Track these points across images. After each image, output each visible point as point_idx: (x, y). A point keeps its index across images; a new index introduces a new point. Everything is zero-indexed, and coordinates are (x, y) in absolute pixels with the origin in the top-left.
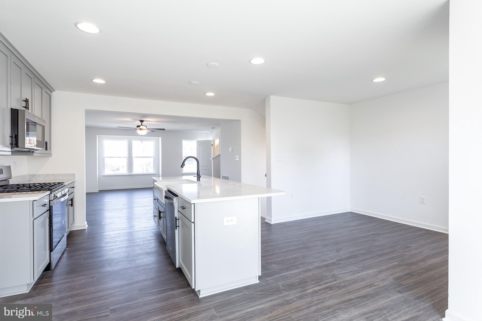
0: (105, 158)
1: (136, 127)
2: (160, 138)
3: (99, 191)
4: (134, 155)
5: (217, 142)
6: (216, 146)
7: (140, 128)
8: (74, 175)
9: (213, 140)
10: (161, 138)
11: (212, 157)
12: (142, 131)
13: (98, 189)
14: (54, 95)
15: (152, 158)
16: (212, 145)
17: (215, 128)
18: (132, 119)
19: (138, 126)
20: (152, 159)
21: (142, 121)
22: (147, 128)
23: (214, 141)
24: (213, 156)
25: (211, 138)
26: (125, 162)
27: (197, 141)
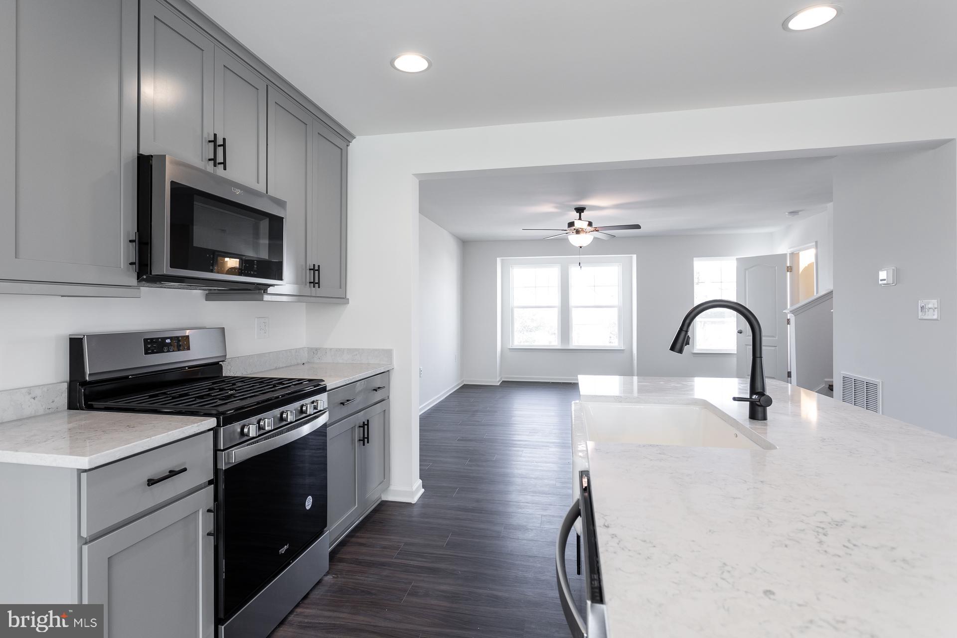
0: (515, 309)
1: (566, 227)
2: (635, 257)
3: (503, 381)
4: (573, 301)
5: (807, 258)
6: (801, 270)
7: (574, 227)
8: (388, 353)
9: (792, 254)
10: (635, 255)
11: (789, 307)
12: (582, 235)
13: (501, 378)
14: (356, 148)
15: (616, 309)
16: (790, 269)
17: (800, 213)
18: (556, 207)
19: (571, 224)
20: (615, 311)
21: (580, 210)
22: (594, 225)
23: (794, 256)
24: (792, 305)
25: (783, 248)
26: (553, 318)
27: (737, 259)
